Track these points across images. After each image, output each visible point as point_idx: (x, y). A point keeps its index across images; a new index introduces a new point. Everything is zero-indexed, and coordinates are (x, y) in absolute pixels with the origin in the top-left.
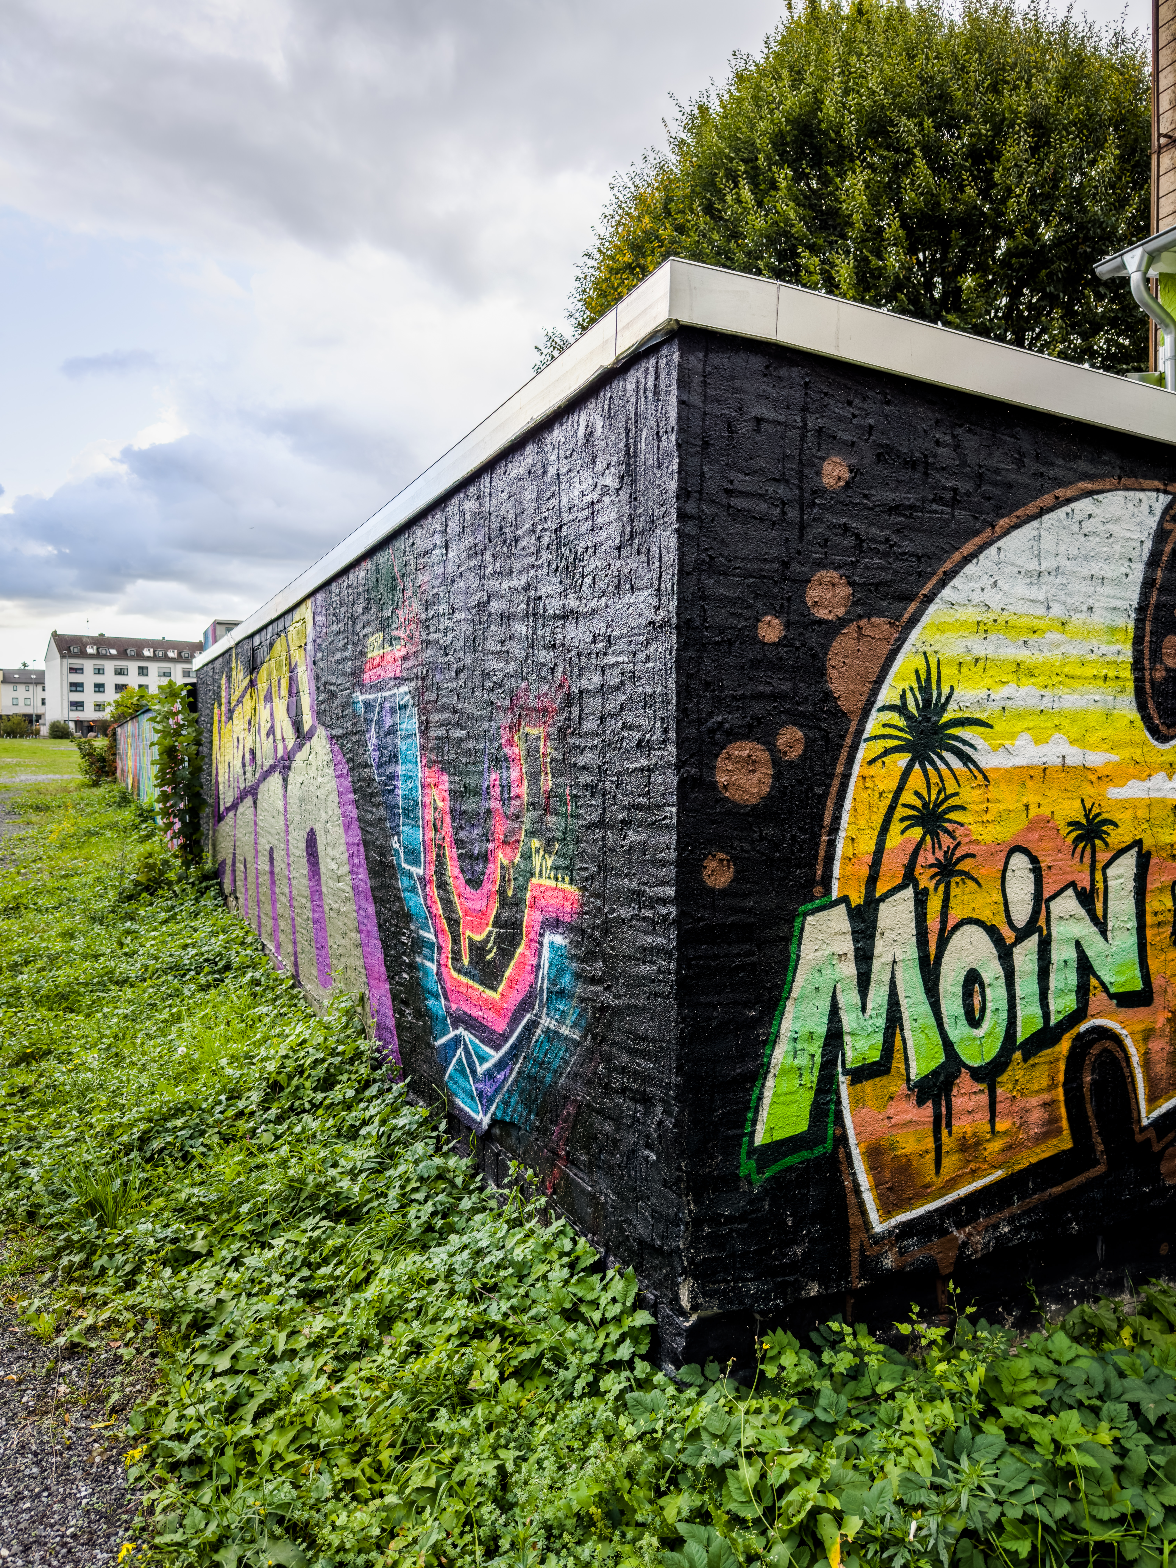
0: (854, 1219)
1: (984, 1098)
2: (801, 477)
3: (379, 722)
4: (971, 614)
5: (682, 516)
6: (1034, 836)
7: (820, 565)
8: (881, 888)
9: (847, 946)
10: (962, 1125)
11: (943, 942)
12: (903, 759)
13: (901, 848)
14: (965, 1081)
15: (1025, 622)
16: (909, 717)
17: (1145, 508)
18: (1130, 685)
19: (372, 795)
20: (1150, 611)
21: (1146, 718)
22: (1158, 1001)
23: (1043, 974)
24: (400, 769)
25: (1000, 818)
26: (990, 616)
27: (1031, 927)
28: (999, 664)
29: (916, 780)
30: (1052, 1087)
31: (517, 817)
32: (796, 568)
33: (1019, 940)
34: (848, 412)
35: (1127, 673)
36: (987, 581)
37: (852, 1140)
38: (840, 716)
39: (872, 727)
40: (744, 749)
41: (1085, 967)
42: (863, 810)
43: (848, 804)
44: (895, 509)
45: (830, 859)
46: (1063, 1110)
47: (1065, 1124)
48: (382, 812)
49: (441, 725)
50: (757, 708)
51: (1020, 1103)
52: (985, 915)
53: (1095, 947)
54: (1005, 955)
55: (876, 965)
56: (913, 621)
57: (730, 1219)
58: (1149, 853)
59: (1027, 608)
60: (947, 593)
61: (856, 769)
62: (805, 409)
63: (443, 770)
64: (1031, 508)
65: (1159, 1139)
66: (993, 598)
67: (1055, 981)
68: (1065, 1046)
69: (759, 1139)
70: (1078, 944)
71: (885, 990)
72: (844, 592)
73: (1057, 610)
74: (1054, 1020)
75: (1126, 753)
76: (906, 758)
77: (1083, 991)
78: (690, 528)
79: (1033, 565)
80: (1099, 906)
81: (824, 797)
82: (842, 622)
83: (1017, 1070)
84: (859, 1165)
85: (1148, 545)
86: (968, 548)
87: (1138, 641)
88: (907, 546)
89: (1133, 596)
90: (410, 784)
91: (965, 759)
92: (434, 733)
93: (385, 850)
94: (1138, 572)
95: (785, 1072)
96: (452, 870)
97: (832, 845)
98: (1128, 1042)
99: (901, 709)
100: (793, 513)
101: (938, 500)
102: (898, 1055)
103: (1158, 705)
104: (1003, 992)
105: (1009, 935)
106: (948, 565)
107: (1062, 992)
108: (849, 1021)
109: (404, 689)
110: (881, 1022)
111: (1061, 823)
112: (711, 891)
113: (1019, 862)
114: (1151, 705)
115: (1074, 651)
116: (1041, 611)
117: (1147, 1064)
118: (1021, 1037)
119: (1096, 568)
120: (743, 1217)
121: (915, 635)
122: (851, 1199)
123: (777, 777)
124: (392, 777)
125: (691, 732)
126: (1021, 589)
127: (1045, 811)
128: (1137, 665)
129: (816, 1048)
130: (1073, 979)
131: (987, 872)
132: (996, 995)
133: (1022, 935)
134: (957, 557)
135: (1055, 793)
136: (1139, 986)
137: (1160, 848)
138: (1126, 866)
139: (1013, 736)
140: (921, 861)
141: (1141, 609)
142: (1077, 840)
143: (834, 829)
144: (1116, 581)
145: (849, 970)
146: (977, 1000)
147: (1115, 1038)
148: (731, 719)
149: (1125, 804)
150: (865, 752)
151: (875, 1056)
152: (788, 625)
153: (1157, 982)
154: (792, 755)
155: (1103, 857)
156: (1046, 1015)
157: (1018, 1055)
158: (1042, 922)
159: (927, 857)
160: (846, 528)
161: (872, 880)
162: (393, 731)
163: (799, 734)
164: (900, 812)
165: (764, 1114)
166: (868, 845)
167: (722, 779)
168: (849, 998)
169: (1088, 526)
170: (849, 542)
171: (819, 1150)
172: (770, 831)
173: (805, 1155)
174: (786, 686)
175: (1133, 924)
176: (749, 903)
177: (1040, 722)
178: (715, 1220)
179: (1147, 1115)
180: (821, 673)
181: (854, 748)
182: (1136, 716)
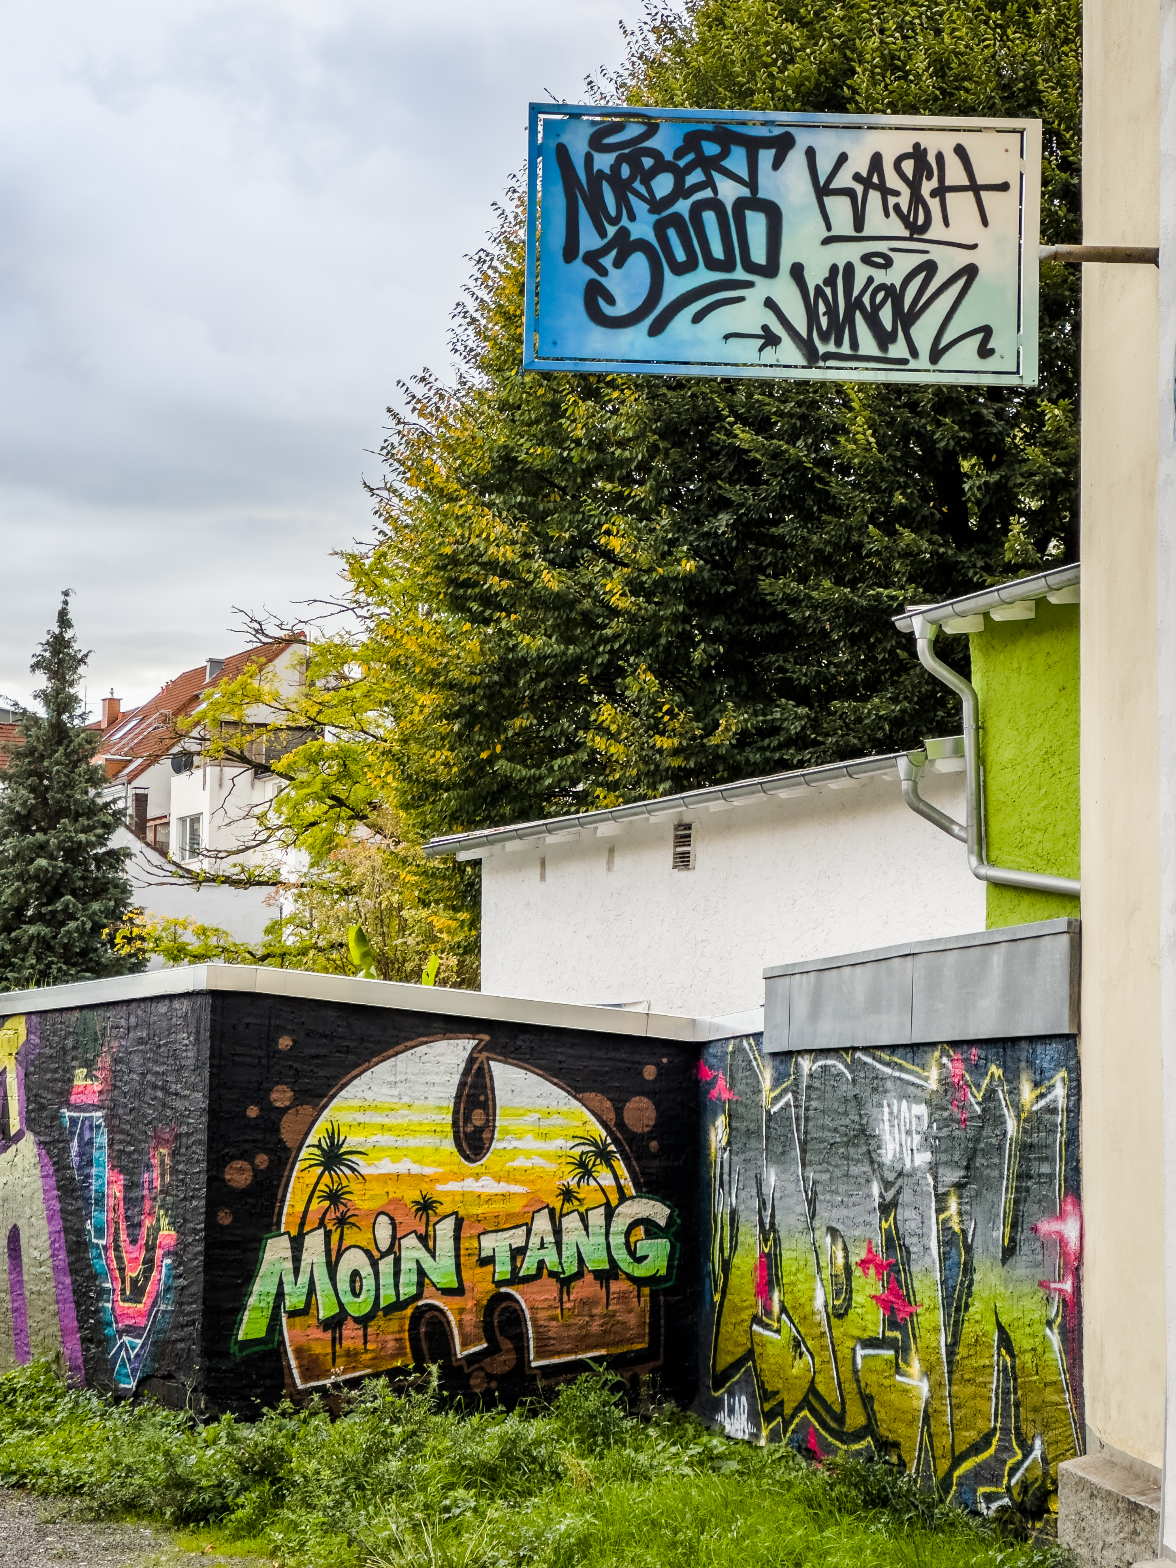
0: (287, 1381)
1: (361, 1332)
2: (268, 1046)
3: (81, 1135)
4: (356, 1103)
5: (211, 1066)
6: (392, 1207)
7: (277, 1083)
8: (307, 1229)
9: (289, 1254)
10: (347, 1344)
11: (340, 1255)
12: (320, 1169)
13: (317, 1210)
14: (350, 1323)
15: (387, 1105)
16: (323, 1150)
17: (461, 1047)
18: (451, 1135)
19: (73, 1191)
20: (464, 1098)
21: (461, 1151)
22: (468, 1294)
23: (397, 1274)
24: (94, 1171)
25: (372, 1198)
26: (367, 1104)
27: (390, 1251)
28: (373, 1125)
29: (326, 1178)
30: (401, 1331)
31: (155, 1199)
32: (265, 1085)
33: (382, 1257)
34: (291, 1017)
35: (449, 1129)
36: (365, 1087)
37: (288, 1343)
38: (287, 1150)
39: (303, 1154)
40: (238, 1164)
41: (421, 1273)
42: (298, 1192)
43: (290, 1189)
44: (317, 1057)
45: (280, 1214)
46: (408, 1344)
47: (408, 1350)
48: (80, 1203)
49: (121, 1142)
50: (246, 1146)
51: (381, 1337)
52: (363, 1244)
53: (428, 1263)
54: (374, 1264)
55: (303, 1264)
56: (325, 1107)
57: (225, 1371)
58: (462, 1219)
59: (388, 1099)
60: (343, 1093)
61: (294, 1174)
62: (269, 1018)
63: (120, 1172)
64: (390, 1052)
65: (469, 1367)
66: (369, 1095)
67: (402, 1279)
68: (409, 1311)
69: (240, 1338)
70: (418, 1262)
71: (308, 1276)
72: (290, 1094)
73: (405, 1099)
74: (402, 1298)
75: (448, 1168)
76: (321, 1169)
77: (420, 1285)
78: (215, 1070)
79: (392, 1079)
80: (431, 1244)
81: (278, 1186)
82: (288, 1108)
83: (380, 1321)
84: (291, 1355)
85: (463, 1065)
86: (354, 1073)
87: (456, 1112)
88: (322, 1073)
89: (453, 1091)
90: (100, 1182)
91: (353, 1170)
92: (116, 1147)
93: (81, 1232)
94: (456, 1079)
95: (254, 1309)
96: (123, 1236)
97: (281, 1208)
98: (449, 1313)
99: (319, 1146)
100: (264, 1061)
101: (339, 1051)
102: (313, 1307)
103: (469, 1144)
104: (373, 1281)
105: (376, 1254)
106: (344, 1081)
107: (408, 1285)
108: (287, 1289)
109: (99, 1114)
110: (305, 1290)
111: (408, 1202)
112: (222, 1226)
113: (383, 1220)
114: (464, 1145)
115: (415, 1119)
116: (396, 1100)
117: (461, 1325)
118: (383, 1304)
119: (429, 1078)
120: (231, 1371)
121: (326, 1113)
122: (286, 1371)
123: (255, 1176)
124: (88, 1176)
125: (213, 1156)
126: (385, 1090)
127: (398, 1195)
128: (455, 1124)
129: (271, 1299)
130: (414, 1278)
131: (365, 1223)
132: (369, 1283)
133: (384, 1255)
134: (349, 1076)
135: (404, 1187)
136: (456, 1285)
137: (470, 1216)
138: (448, 1226)
139: (380, 1159)
140: (328, 1216)
141: (458, 1097)
142: (417, 1210)
143: (283, 1201)
144: (442, 1085)
145: (289, 1265)
146: (358, 1285)
147: (441, 1311)
148: (232, 1151)
149: (447, 1193)
150: (298, 1166)
151: (302, 1306)
152: (261, 1110)
153: (467, 1284)
154: (262, 1167)
155: (433, 1219)
156: (398, 1295)
157: (380, 1313)
158: (396, 1249)
159: (331, 1215)
160: (291, 1067)
161: (302, 1225)
162: (90, 1142)
163: (265, 1157)
164: (317, 1194)
165: (243, 1326)
166: (300, 1208)
167: (228, 1177)
168: (288, 1278)
169: (424, 1059)
170: (292, 1072)
171: (270, 1346)
172: (251, 1201)
173: (262, 1347)
174: (260, 1137)
175: (453, 1253)
176: (238, 1232)
177: (396, 1152)
178: (218, 1370)
179: (460, 1352)
180: (278, 1130)
181: (294, 1164)
182: (455, 1150)
